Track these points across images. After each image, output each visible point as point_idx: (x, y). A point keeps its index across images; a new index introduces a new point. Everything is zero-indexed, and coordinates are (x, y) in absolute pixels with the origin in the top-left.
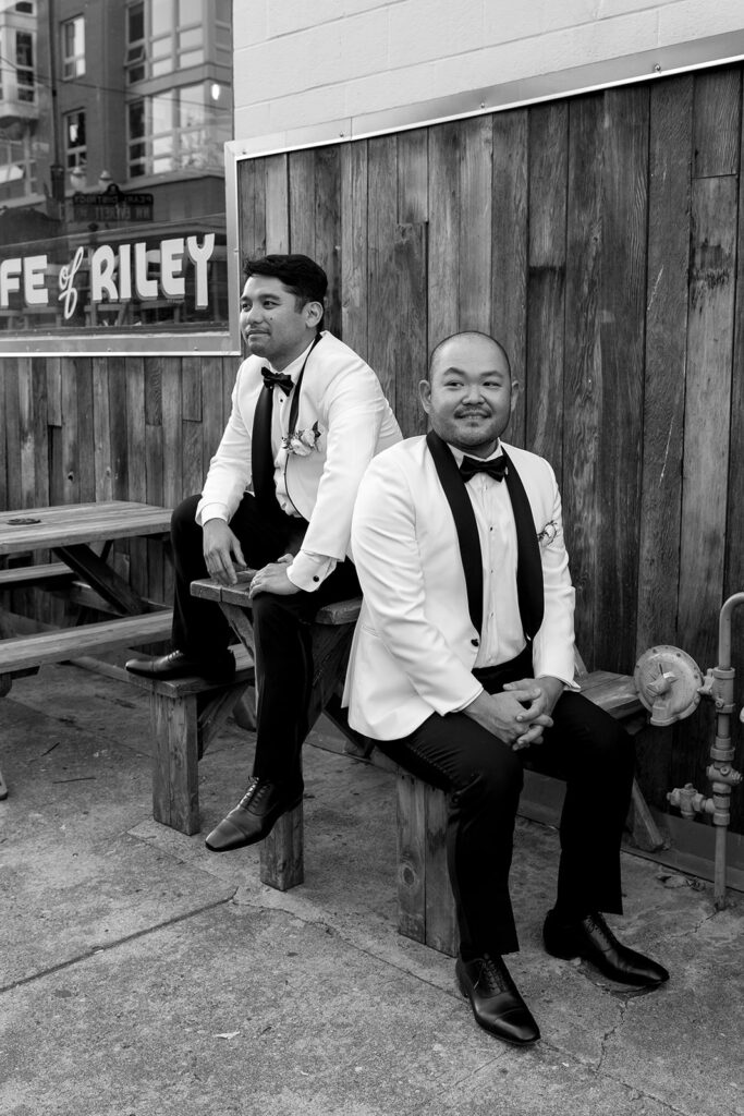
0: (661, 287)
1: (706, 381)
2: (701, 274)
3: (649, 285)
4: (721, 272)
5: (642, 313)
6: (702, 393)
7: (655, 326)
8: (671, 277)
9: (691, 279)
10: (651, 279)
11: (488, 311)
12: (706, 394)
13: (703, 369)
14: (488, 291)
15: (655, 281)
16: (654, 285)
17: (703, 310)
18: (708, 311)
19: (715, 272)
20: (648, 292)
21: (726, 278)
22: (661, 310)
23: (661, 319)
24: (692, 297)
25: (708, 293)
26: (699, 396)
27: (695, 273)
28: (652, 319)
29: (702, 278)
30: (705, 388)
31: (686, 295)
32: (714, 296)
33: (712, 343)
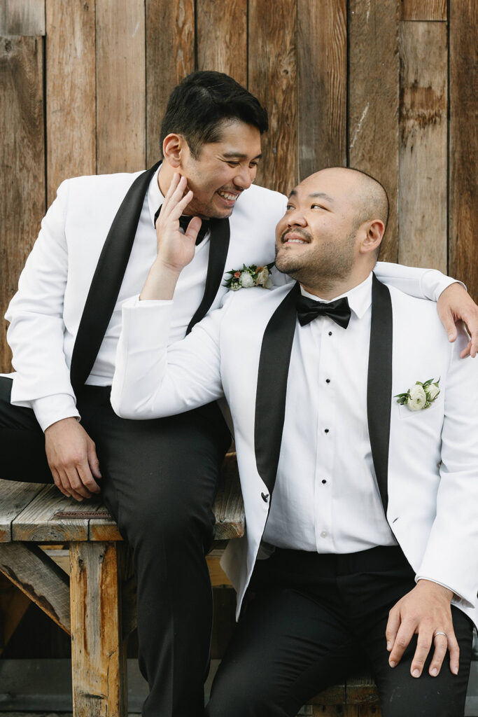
0: (366, 124)
1: (419, 217)
2: (411, 114)
3: (352, 121)
4: (433, 112)
5: (345, 149)
6: (416, 230)
7: (360, 163)
8: (378, 115)
9: (402, 118)
10: (353, 116)
11: (141, 142)
12: (421, 231)
13: (416, 207)
14: (142, 121)
15: (358, 118)
16: (357, 122)
17: (415, 149)
18: (419, 149)
19: (427, 112)
20: (351, 130)
21: (438, 119)
22: (368, 148)
23: (367, 157)
24: (403, 137)
25: (419, 132)
26: (413, 234)
27: (405, 113)
28: (356, 157)
29: (412, 117)
30: (419, 225)
31: (397, 134)
32: (425, 135)
33: (425, 180)
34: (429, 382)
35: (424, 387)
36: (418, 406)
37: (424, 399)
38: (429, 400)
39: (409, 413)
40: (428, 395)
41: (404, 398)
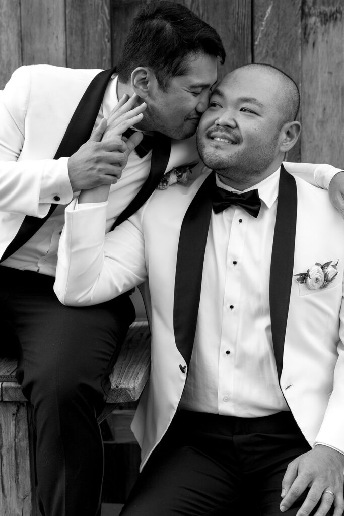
0: (270, 22)
1: (321, 110)
2: (313, 11)
3: (256, 20)
4: (334, 9)
5: (250, 46)
6: (318, 122)
7: (264, 59)
8: (281, 13)
9: (304, 15)
10: (258, 14)
11: (62, 44)
12: (322, 123)
13: (318, 100)
14: (62, 23)
15: (263, 16)
16: (262, 20)
17: (317, 45)
18: (321, 46)
19: (328, 9)
20: (256, 28)
21: (339, 15)
22: (272, 45)
23: (271, 53)
24: (305, 33)
25: (321, 29)
26: (314, 124)
27: (307, 10)
28: (261, 53)
29: (314, 14)
30: (321, 117)
31: (300, 31)
32: (326, 31)
33: (326, 75)
34: (328, 264)
35: (323, 267)
36: (317, 286)
37: (322, 279)
38: (327, 280)
39: (309, 291)
40: (326, 275)
41: (304, 277)
